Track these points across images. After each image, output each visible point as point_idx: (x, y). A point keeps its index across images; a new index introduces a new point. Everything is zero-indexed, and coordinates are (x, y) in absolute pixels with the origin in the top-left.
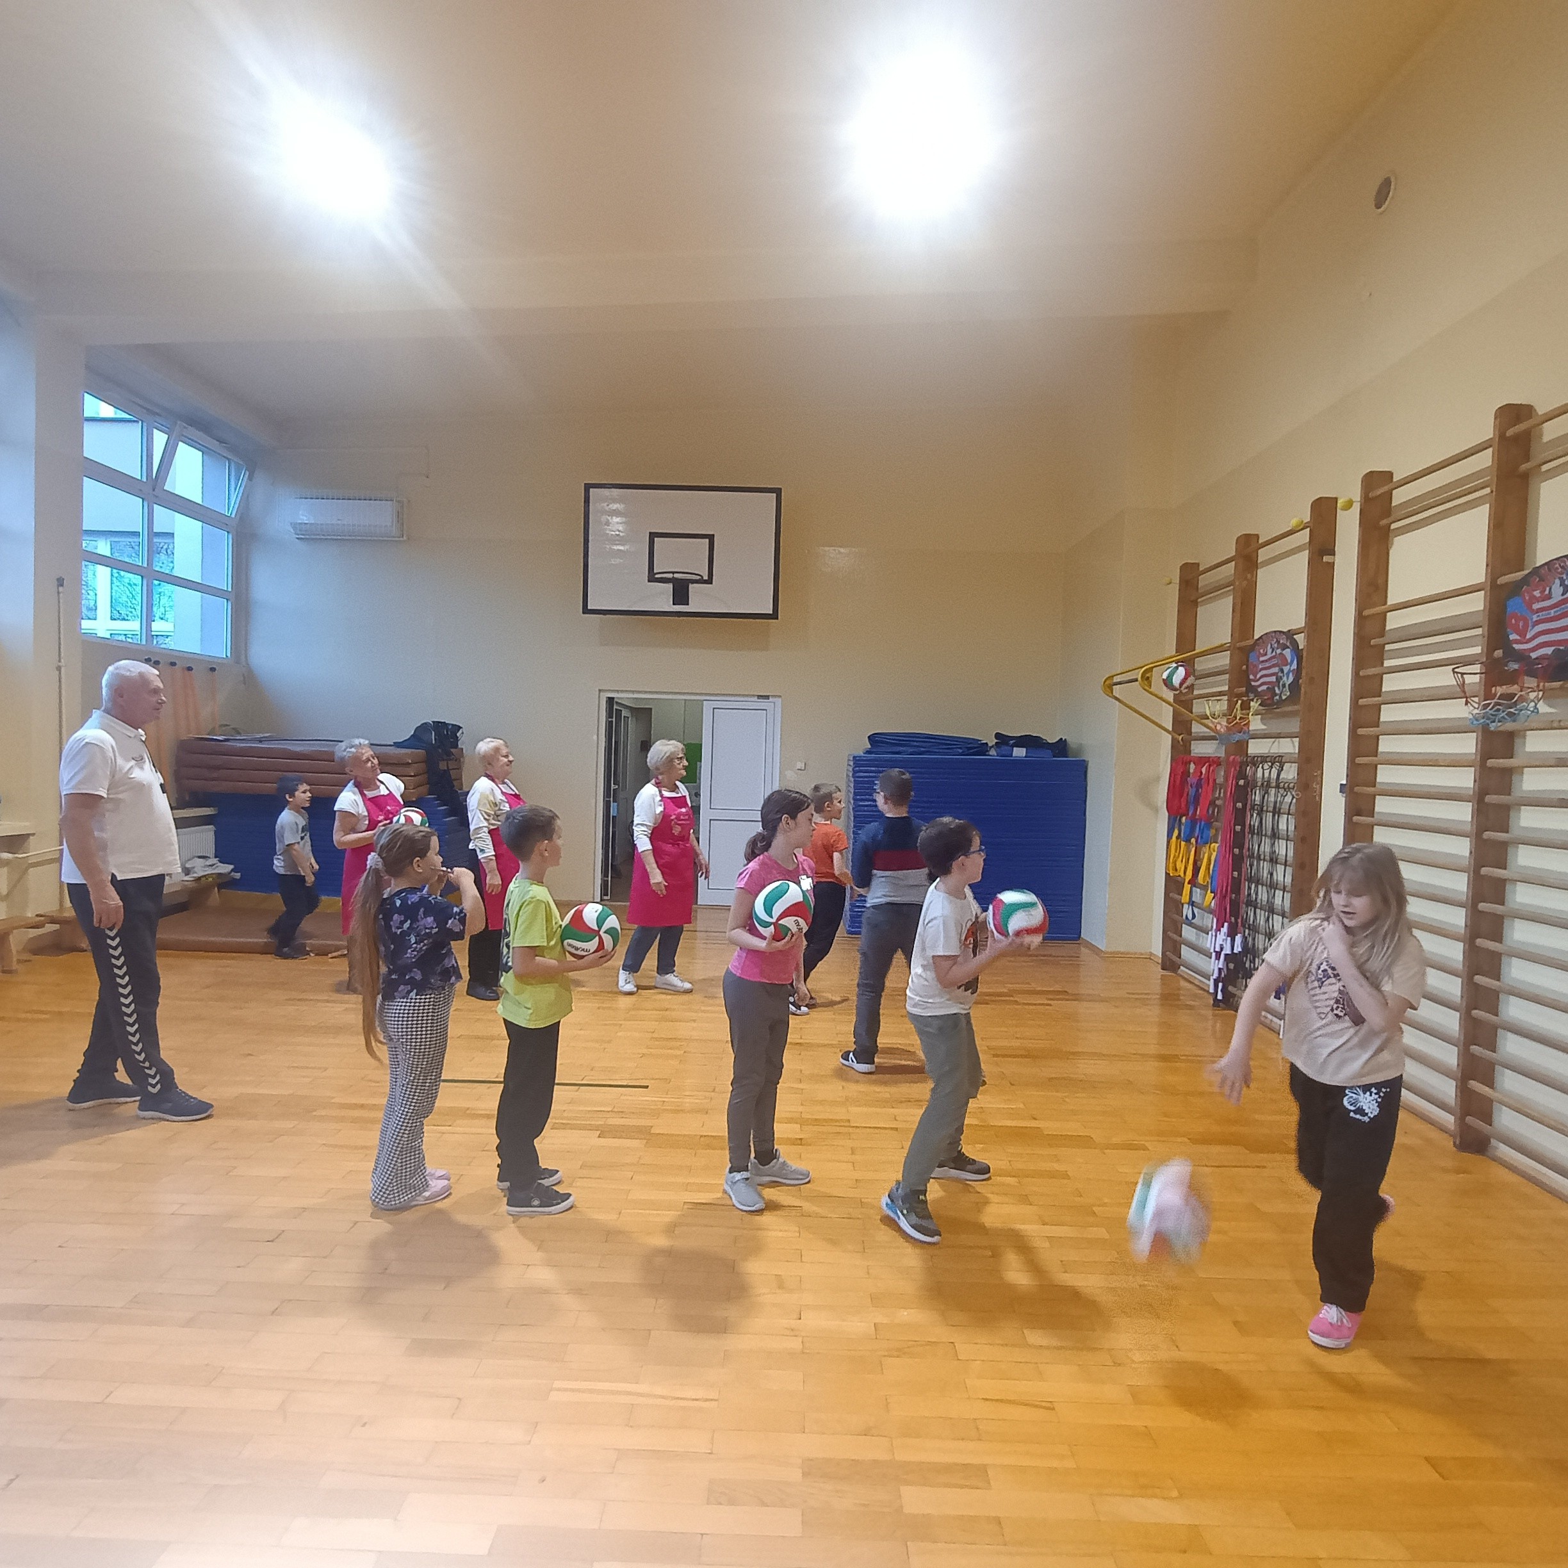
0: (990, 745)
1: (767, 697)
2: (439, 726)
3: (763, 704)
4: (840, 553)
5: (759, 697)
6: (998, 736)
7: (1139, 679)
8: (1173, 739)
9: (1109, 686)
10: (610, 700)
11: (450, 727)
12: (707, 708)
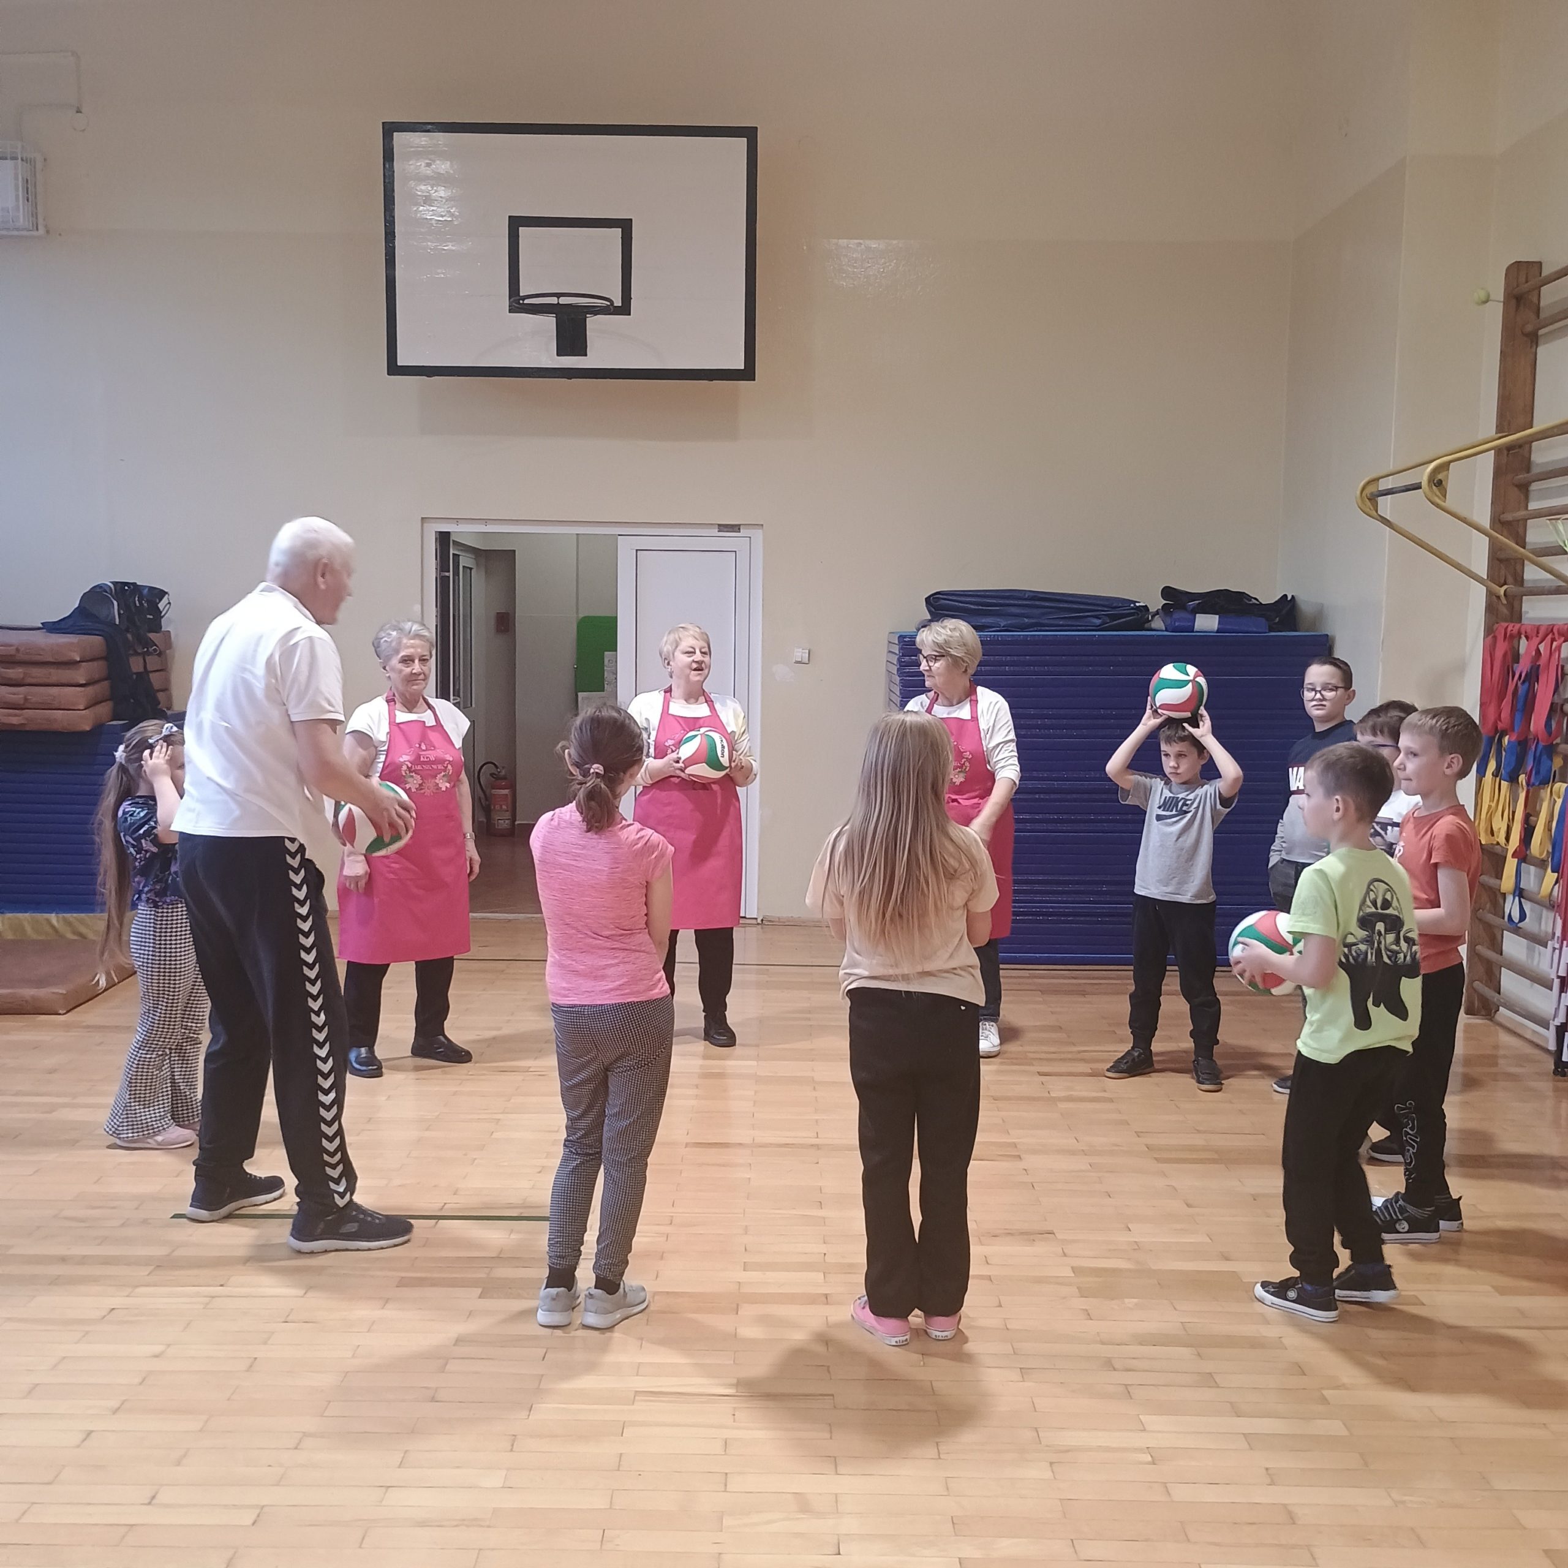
0: (1152, 609)
1: (735, 528)
2: (125, 591)
3: (729, 541)
4: (868, 249)
5: (722, 528)
6: (1167, 592)
7: (1425, 484)
8: (1490, 594)
9: (1372, 497)
10: (444, 538)
11: (146, 591)
12: (625, 550)
